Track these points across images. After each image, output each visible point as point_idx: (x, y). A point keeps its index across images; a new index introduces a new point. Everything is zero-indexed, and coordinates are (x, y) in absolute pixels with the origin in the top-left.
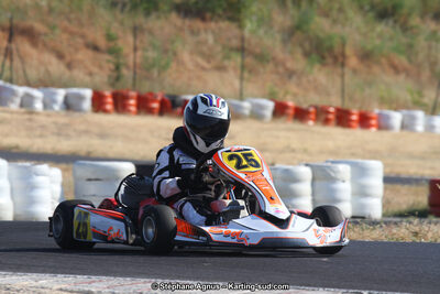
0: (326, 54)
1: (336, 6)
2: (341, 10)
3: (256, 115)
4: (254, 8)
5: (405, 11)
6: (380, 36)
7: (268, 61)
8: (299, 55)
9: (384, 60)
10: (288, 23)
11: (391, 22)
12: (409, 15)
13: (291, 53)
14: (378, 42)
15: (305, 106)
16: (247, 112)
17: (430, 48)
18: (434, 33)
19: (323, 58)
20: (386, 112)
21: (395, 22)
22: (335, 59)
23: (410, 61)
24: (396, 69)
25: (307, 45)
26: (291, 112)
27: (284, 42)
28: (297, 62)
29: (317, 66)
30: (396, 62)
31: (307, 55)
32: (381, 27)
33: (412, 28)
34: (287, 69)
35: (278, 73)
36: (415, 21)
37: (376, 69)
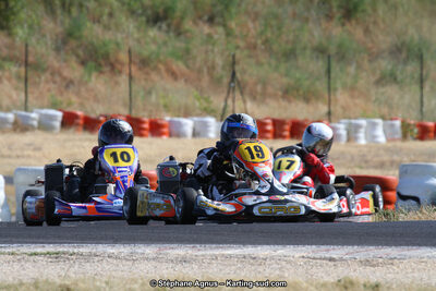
0: (103, 63)
1: (107, 11)
2: (111, 15)
3: (45, 126)
4: (23, 15)
5: (178, 14)
6: (154, 41)
7: (44, 70)
8: (74, 62)
9: (161, 67)
10: (60, 29)
11: (164, 26)
12: (182, 18)
13: (65, 61)
14: (153, 47)
15: (93, 116)
16: (35, 123)
17: (206, 52)
18: (210, 36)
19: (100, 65)
20: (176, 119)
21: (169, 26)
22: (113, 66)
23: (188, 67)
24: (174, 75)
25: (81, 53)
26: (81, 122)
27: (57, 50)
28: (74, 71)
29: (94, 74)
30: (174, 67)
31: (83, 63)
32: (153, 32)
33: (186, 31)
34: (64, 78)
35: (55, 82)
36: (188, 25)
37: (154, 76)
